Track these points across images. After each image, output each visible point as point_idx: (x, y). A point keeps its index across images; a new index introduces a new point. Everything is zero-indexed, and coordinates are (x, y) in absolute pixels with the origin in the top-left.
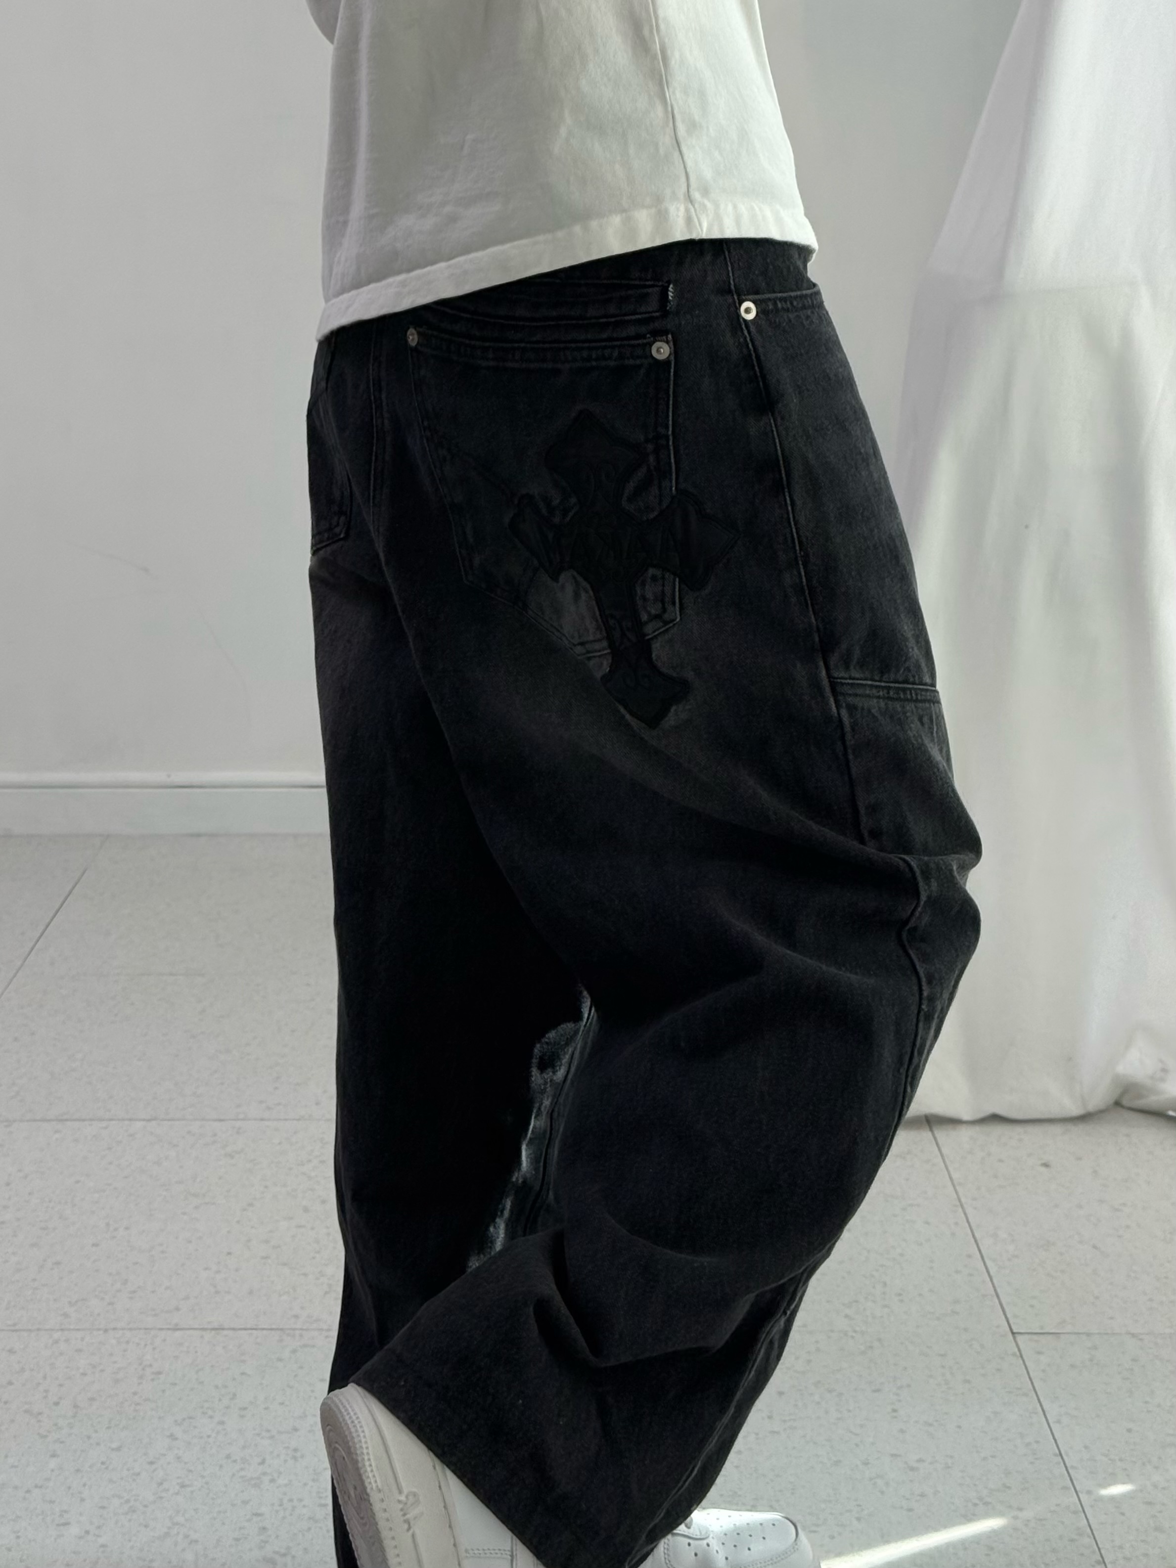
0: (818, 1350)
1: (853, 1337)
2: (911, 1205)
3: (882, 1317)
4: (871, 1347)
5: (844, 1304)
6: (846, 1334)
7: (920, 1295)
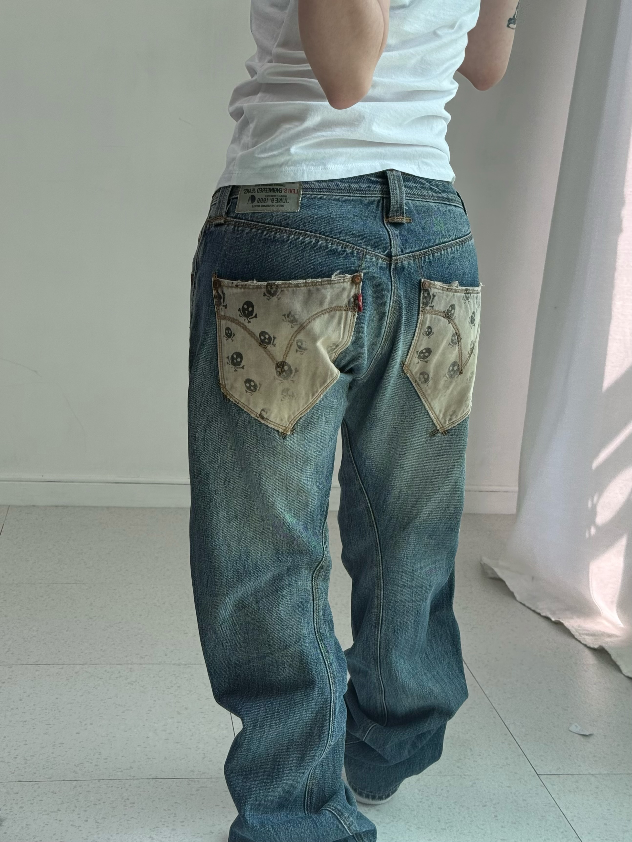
3: (475, 767)
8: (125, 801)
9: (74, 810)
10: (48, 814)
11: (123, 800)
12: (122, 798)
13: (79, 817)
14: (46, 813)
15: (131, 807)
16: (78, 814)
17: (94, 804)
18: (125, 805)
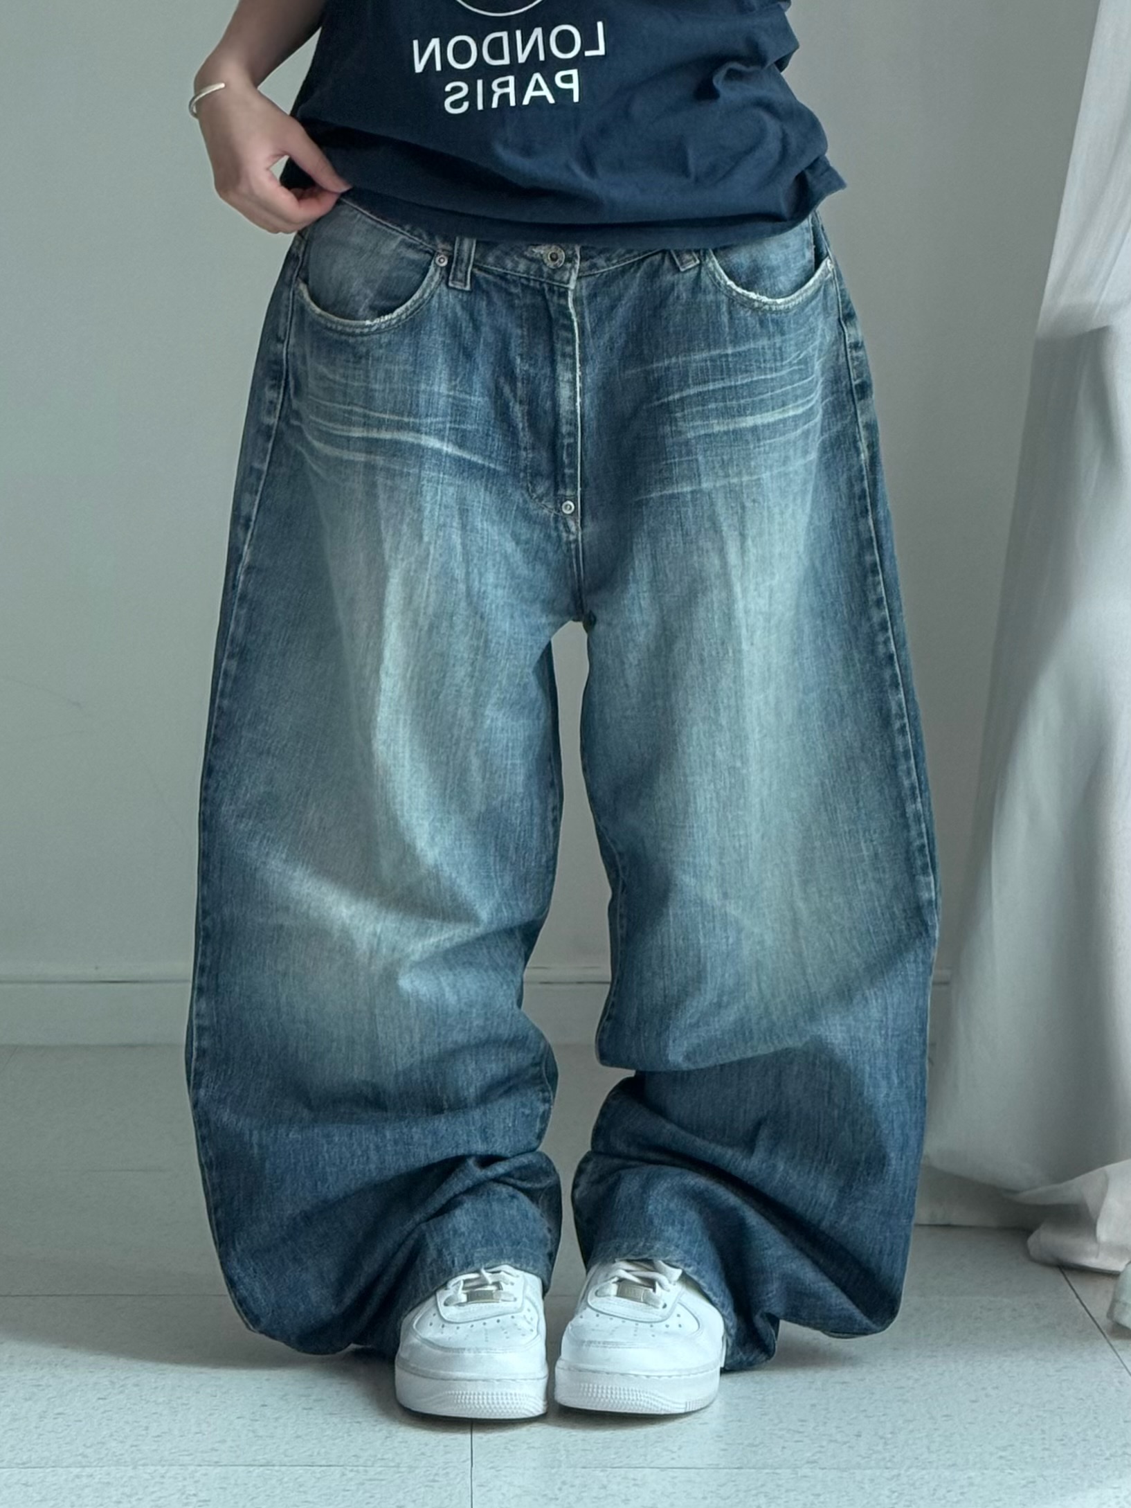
0: (971, 1484)
1: (1011, 1474)
2: (1065, 1367)
3: (1043, 1458)
4: (1034, 1482)
5: (997, 1448)
6: (1002, 1471)
7: (1084, 1440)
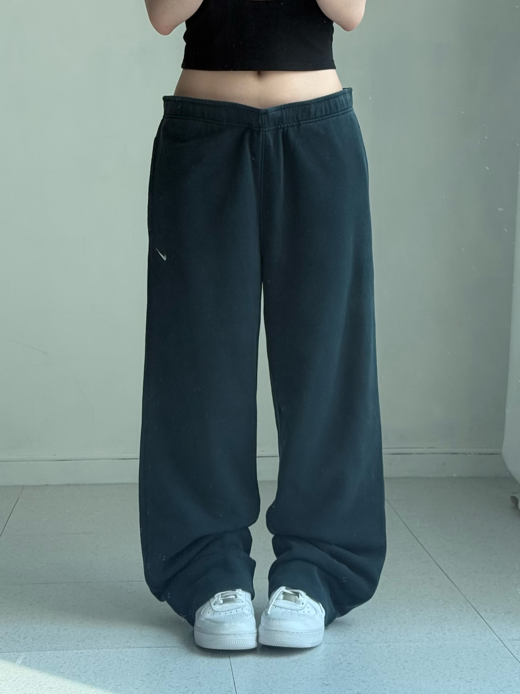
8: (120, 661)
9: (75, 667)
10: (52, 669)
11: (119, 660)
12: (119, 659)
13: (80, 670)
14: (50, 669)
15: (126, 664)
16: (79, 669)
17: (93, 663)
18: (121, 663)
